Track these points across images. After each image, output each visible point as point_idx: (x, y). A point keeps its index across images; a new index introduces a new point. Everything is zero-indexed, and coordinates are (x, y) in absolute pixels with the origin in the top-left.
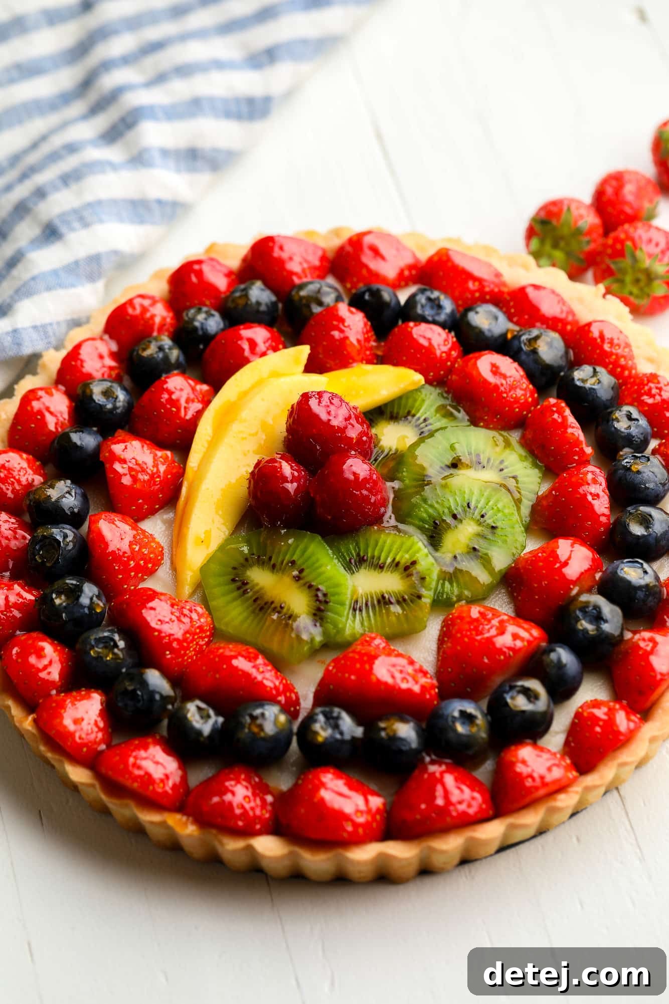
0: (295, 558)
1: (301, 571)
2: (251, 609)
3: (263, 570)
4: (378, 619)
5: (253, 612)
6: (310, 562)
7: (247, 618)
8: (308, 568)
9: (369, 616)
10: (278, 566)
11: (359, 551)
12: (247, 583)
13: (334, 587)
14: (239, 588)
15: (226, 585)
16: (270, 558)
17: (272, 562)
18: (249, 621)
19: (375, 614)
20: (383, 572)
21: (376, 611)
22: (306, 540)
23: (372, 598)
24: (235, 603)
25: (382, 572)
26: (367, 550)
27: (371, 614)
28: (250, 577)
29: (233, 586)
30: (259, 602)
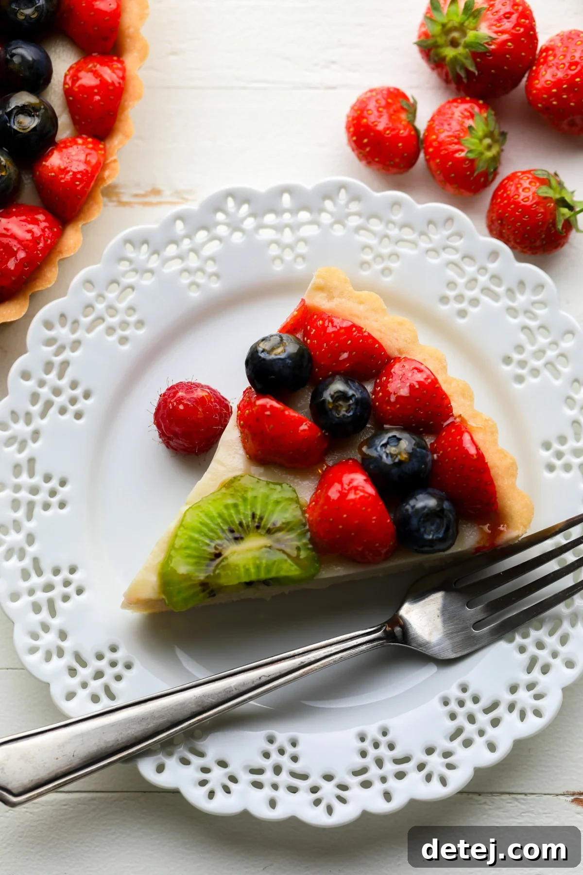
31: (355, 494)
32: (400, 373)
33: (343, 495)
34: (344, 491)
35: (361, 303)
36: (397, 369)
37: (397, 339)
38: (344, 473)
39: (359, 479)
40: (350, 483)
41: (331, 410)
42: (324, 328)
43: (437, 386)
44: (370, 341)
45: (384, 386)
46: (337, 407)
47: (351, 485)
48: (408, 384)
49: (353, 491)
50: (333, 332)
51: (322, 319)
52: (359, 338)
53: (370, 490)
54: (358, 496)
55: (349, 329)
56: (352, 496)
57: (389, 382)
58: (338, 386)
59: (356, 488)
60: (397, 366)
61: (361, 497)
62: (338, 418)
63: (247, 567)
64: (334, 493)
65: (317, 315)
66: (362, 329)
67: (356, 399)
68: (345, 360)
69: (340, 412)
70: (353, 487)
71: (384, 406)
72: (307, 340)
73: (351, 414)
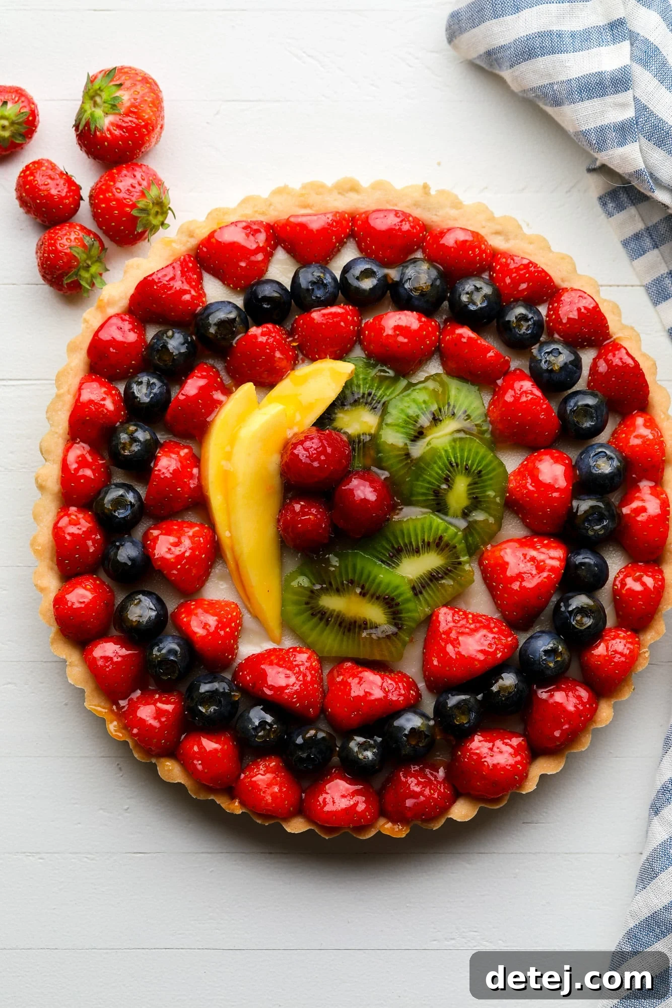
0: (350, 577)
1: (363, 587)
2: (341, 632)
3: (331, 596)
4: (438, 594)
5: (344, 633)
6: (364, 577)
7: (342, 640)
8: (366, 581)
9: (429, 594)
10: (340, 587)
11: (393, 544)
12: (325, 613)
13: (395, 591)
14: (321, 619)
15: (309, 620)
16: (331, 584)
17: (334, 587)
18: (345, 643)
19: (434, 592)
20: (422, 555)
21: (432, 589)
22: (350, 559)
23: (424, 579)
24: (326, 633)
25: (420, 555)
26: (398, 541)
27: (430, 592)
28: (324, 607)
29: (315, 619)
30: (343, 625)
31: (526, 397)
32: (569, 300)
33: (517, 399)
34: (517, 395)
35: (531, 243)
36: (566, 298)
37: (560, 271)
38: (514, 381)
39: (527, 385)
40: (521, 388)
41: (514, 328)
42: (507, 265)
43: (598, 309)
44: (543, 274)
45: (556, 310)
46: (520, 326)
47: (522, 390)
48: (576, 309)
49: (524, 395)
50: (515, 268)
51: (505, 258)
52: (535, 272)
53: (538, 393)
54: (529, 398)
55: (526, 266)
56: (524, 399)
57: (560, 307)
58: (520, 310)
59: (526, 392)
60: (566, 294)
61: (532, 399)
62: (520, 334)
63: (446, 449)
64: (509, 398)
65: (501, 254)
66: (537, 265)
67: (534, 321)
68: (524, 290)
69: (521, 329)
70: (523, 391)
71: (557, 325)
72: (493, 274)
73: (529, 332)
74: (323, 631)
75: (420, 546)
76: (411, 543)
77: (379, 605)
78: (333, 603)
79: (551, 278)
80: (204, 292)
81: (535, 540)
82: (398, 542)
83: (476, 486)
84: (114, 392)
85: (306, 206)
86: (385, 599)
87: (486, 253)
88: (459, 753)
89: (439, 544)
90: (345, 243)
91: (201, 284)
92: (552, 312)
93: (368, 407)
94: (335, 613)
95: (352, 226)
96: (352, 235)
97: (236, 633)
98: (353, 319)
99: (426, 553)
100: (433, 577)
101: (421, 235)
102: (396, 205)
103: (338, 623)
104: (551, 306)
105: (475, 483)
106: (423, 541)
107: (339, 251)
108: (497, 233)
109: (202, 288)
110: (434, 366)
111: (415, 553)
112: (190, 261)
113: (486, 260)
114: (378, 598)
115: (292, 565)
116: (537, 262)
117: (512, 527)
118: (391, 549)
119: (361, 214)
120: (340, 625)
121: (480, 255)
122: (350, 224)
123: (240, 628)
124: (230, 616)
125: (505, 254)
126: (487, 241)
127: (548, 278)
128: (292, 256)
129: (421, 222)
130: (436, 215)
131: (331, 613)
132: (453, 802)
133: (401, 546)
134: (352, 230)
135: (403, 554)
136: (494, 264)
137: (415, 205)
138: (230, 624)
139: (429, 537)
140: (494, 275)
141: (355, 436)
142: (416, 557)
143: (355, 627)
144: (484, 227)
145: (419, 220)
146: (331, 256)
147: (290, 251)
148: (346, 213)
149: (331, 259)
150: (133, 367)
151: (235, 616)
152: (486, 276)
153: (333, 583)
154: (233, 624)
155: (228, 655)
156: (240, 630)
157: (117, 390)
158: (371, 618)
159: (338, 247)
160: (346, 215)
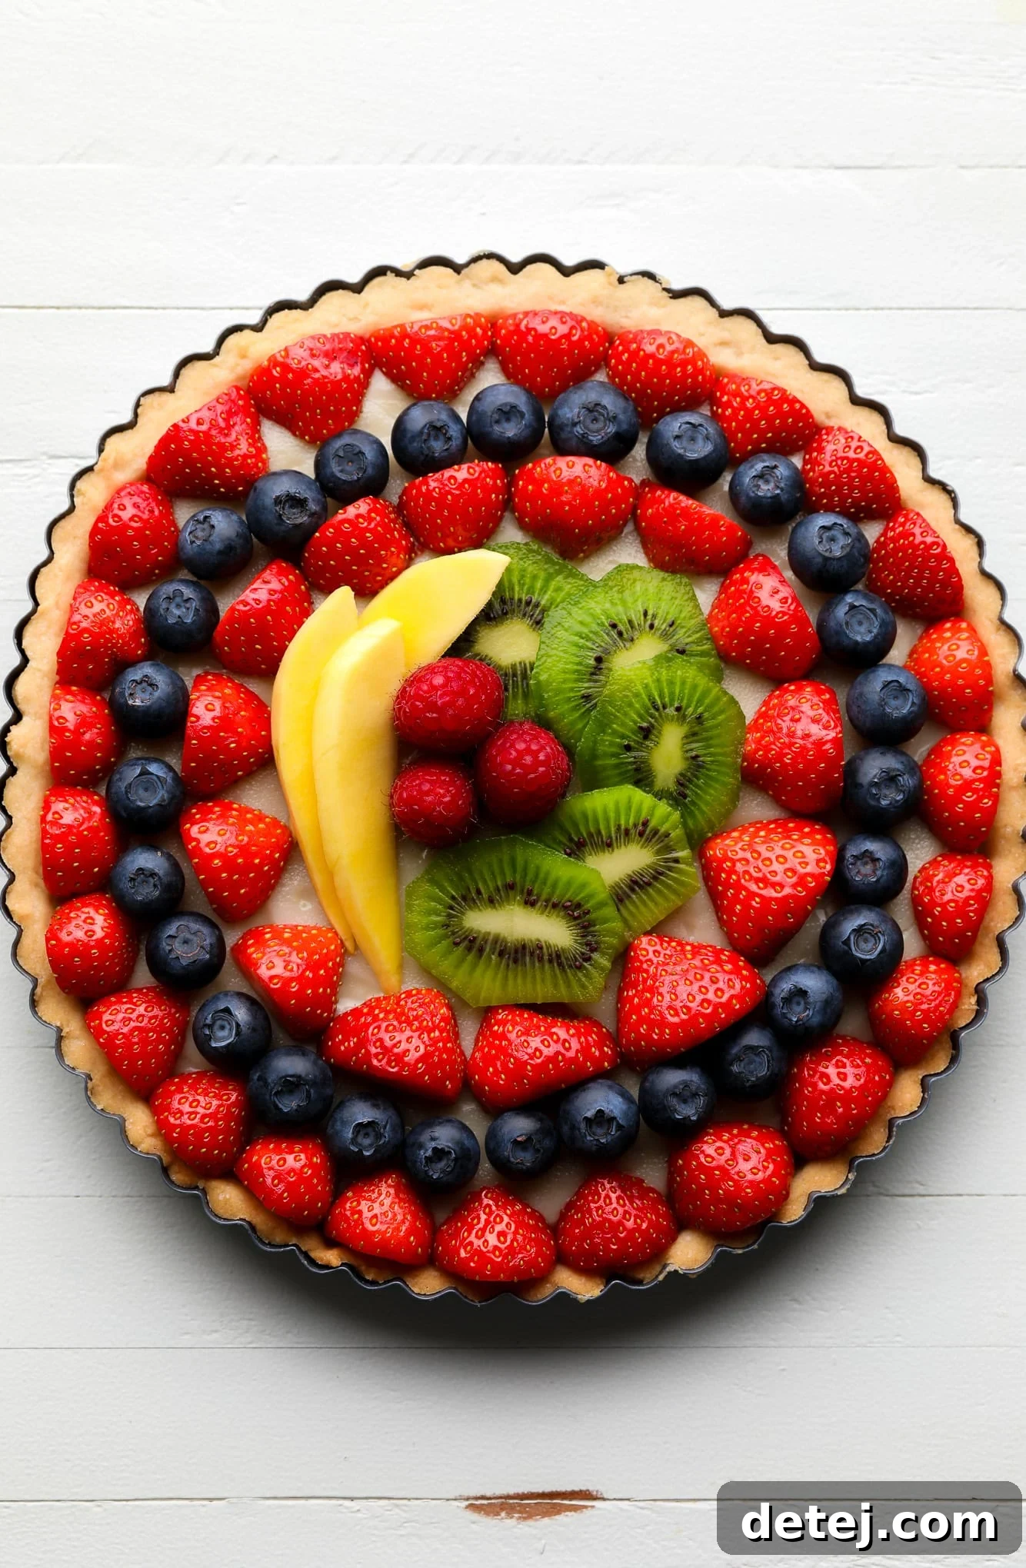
0: (509, 879)
1: (528, 893)
2: (502, 966)
3: (481, 910)
4: (644, 911)
5: (507, 967)
6: (530, 875)
7: (506, 979)
8: (534, 882)
9: (630, 911)
10: (494, 896)
11: (570, 836)
12: (475, 938)
13: (580, 891)
14: (469, 949)
15: (450, 952)
16: (479, 892)
17: (485, 896)
18: (510, 982)
19: (637, 907)
20: (616, 850)
21: (634, 902)
23: (621, 888)
24: (478, 971)
25: (613, 850)
27: (630, 907)
28: (472, 929)
29: (460, 950)
30: (505, 953)
35: (777, 359)
36: (827, 442)
37: (823, 400)
42: (739, 393)
44: (796, 404)
45: (815, 463)
50: (751, 396)
51: (735, 382)
52: (783, 401)
55: (769, 394)
57: (820, 458)
63: (644, 680)
65: (728, 377)
66: (784, 390)
72: (717, 408)
74: (474, 966)
75: (613, 835)
76: (599, 832)
77: (558, 916)
78: (485, 921)
79: (808, 411)
80: (263, 444)
81: (791, 825)
82: (578, 831)
83: (696, 738)
84: (129, 607)
85: (422, 307)
86: (565, 908)
87: (704, 376)
88: (680, 1162)
89: (644, 832)
90: (482, 363)
91: (258, 431)
92: (809, 466)
93: (528, 621)
94: (491, 938)
95: (492, 336)
96: (493, 351)
97: (335, 978)
98: (495, 483)
99: (623, 846)
100: (637, 884)
101: (601, 349)
102: (563, 302)
103: (498, 950)
104: (807, 457)
105: (694, 734)
106: (619, 827)
107: (473, 375)
108: (724, 344)
109: (260, 438)
110: (630, 554)
111: (606, 848)
112: (241, 397)
113: (702, 385)
114: (555, 906)
115: (414, 869)
116: (786, 388)
117: (757, 805)
118: (568, 844)
119: (506, 318)
120: (501, 954)
121: (694, 376)
122: (490, 333)
123: (341, 970)
124: (325, 951)
125: (733, 377)
126: (706, 357)
127: (804, 411)
128: (398, 386)
129: (600, 329)
130: (627, 317)
131: (484, 938)
132: (672, 1239)
133: (584, 838)
134: (493, 344)
135: (588, 848)
136: (718, 394)
137: (594, 302)
138: (326, 962)
139: (627, 821)
140: (720, 410)
141: (507, 668)
142: (607, 854)
143: (524, 955)
144: (703, 335)
145: (598, 326)
146: (462, 384)
147: (395, 378)
148: (482, 316)
149: (461, 389)
150: (158, 565)
151: (333, 951)
152: (706, 410)
153: (483, 891)
154: (330, 964)
155: (322, 1013)
156: (341, 974)
157: (134, 604)
158: (547, 939)
159: (472, 369)
160: (483, 320)
